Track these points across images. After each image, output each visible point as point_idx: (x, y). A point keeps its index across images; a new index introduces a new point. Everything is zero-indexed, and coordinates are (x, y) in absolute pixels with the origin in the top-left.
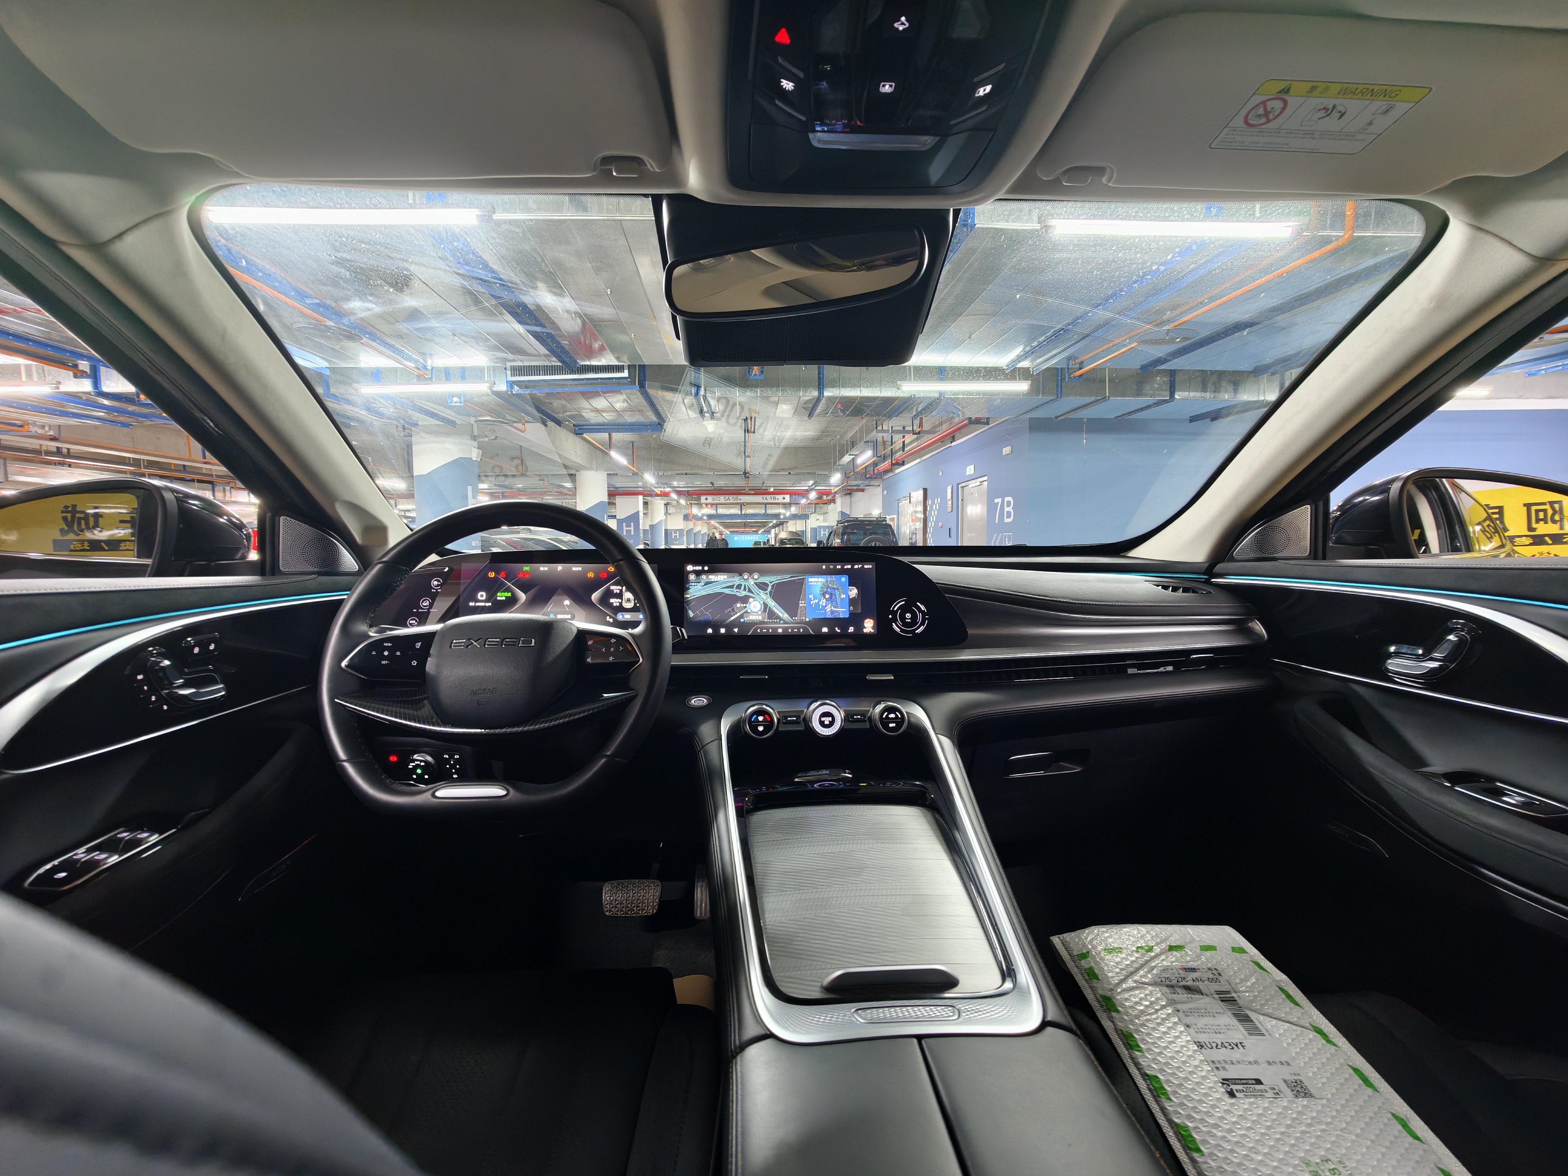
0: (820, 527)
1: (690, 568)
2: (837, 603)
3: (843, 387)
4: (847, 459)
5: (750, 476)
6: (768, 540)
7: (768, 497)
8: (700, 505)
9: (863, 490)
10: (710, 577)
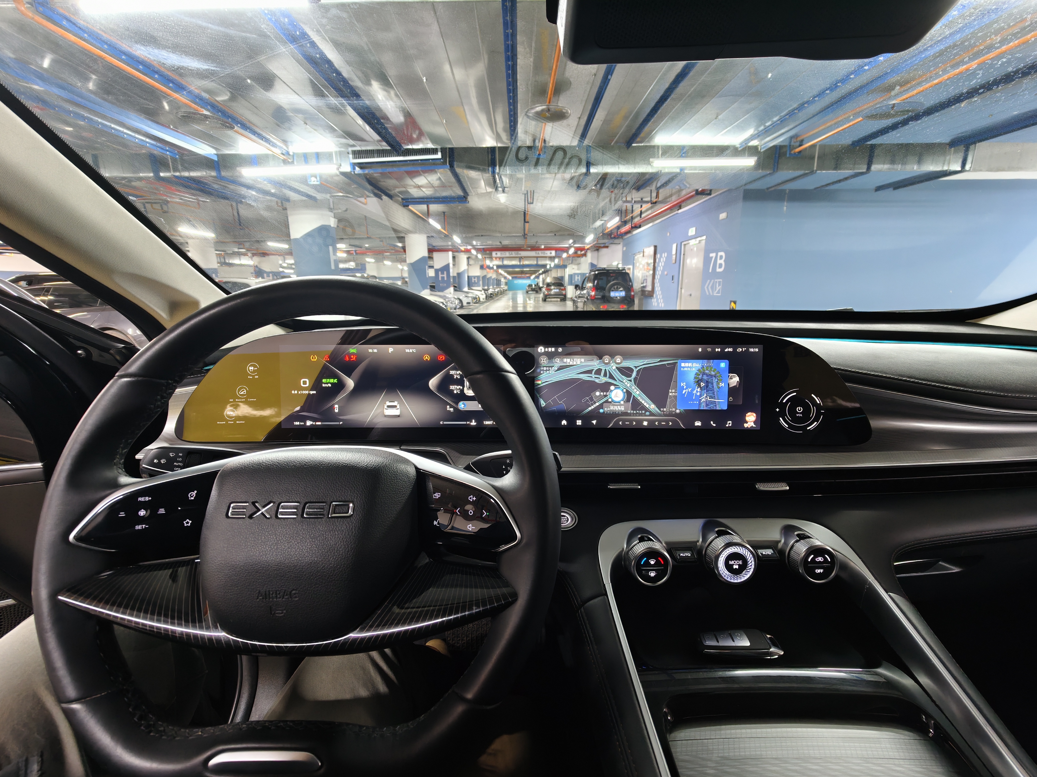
0: (575, 274)
1: (541, 349)
2: (714, 393)
3: (605, 165)
4: (598, 223)
5: (528, 237)
6: (538, 284)
7: (540, 252)
8: (491, 258)
9: (607, 247)
10: (565, 360)
